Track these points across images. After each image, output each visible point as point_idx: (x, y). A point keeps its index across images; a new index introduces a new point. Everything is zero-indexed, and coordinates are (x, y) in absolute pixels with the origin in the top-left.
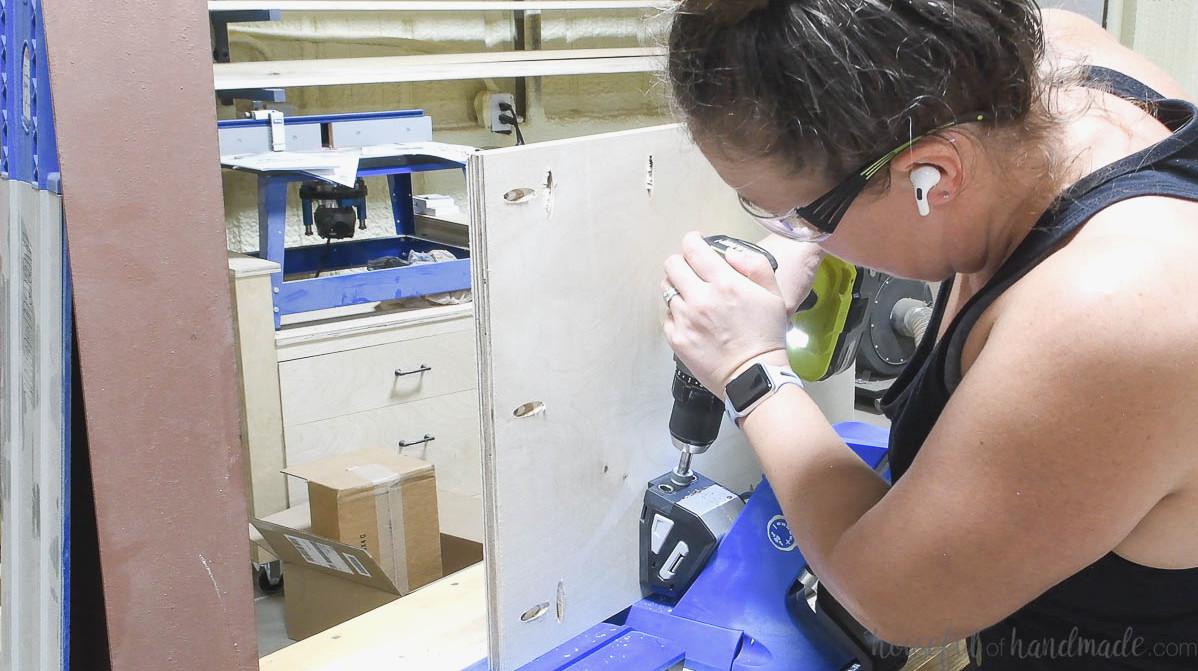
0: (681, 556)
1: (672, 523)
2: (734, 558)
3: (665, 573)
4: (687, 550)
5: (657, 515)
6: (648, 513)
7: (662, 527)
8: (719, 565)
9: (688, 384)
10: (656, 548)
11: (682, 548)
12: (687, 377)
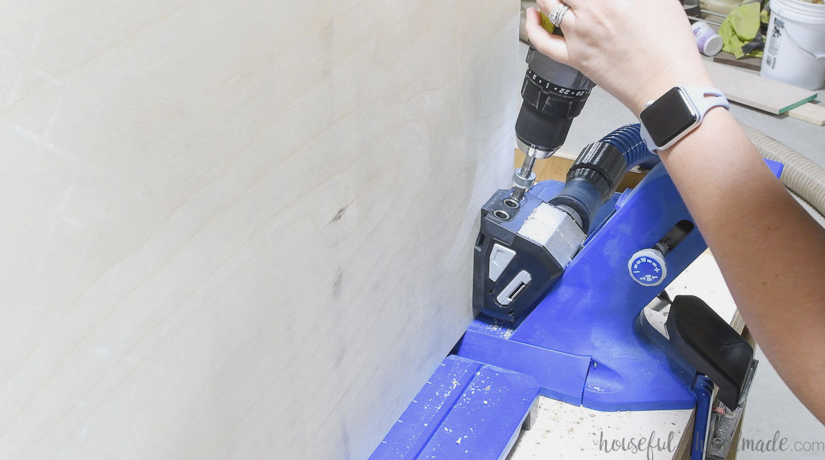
0: (523, 284)
1: (514, 253)
2: (581, 286)
3: (504, 298)
4: (530, 279)
5: (496, 245)
6: (485, 241)
7: (501, 257)
8: (564, 293)
9: (547, 90)
10: (494, 275)
11: (524, 277)
12: (545, 82)
